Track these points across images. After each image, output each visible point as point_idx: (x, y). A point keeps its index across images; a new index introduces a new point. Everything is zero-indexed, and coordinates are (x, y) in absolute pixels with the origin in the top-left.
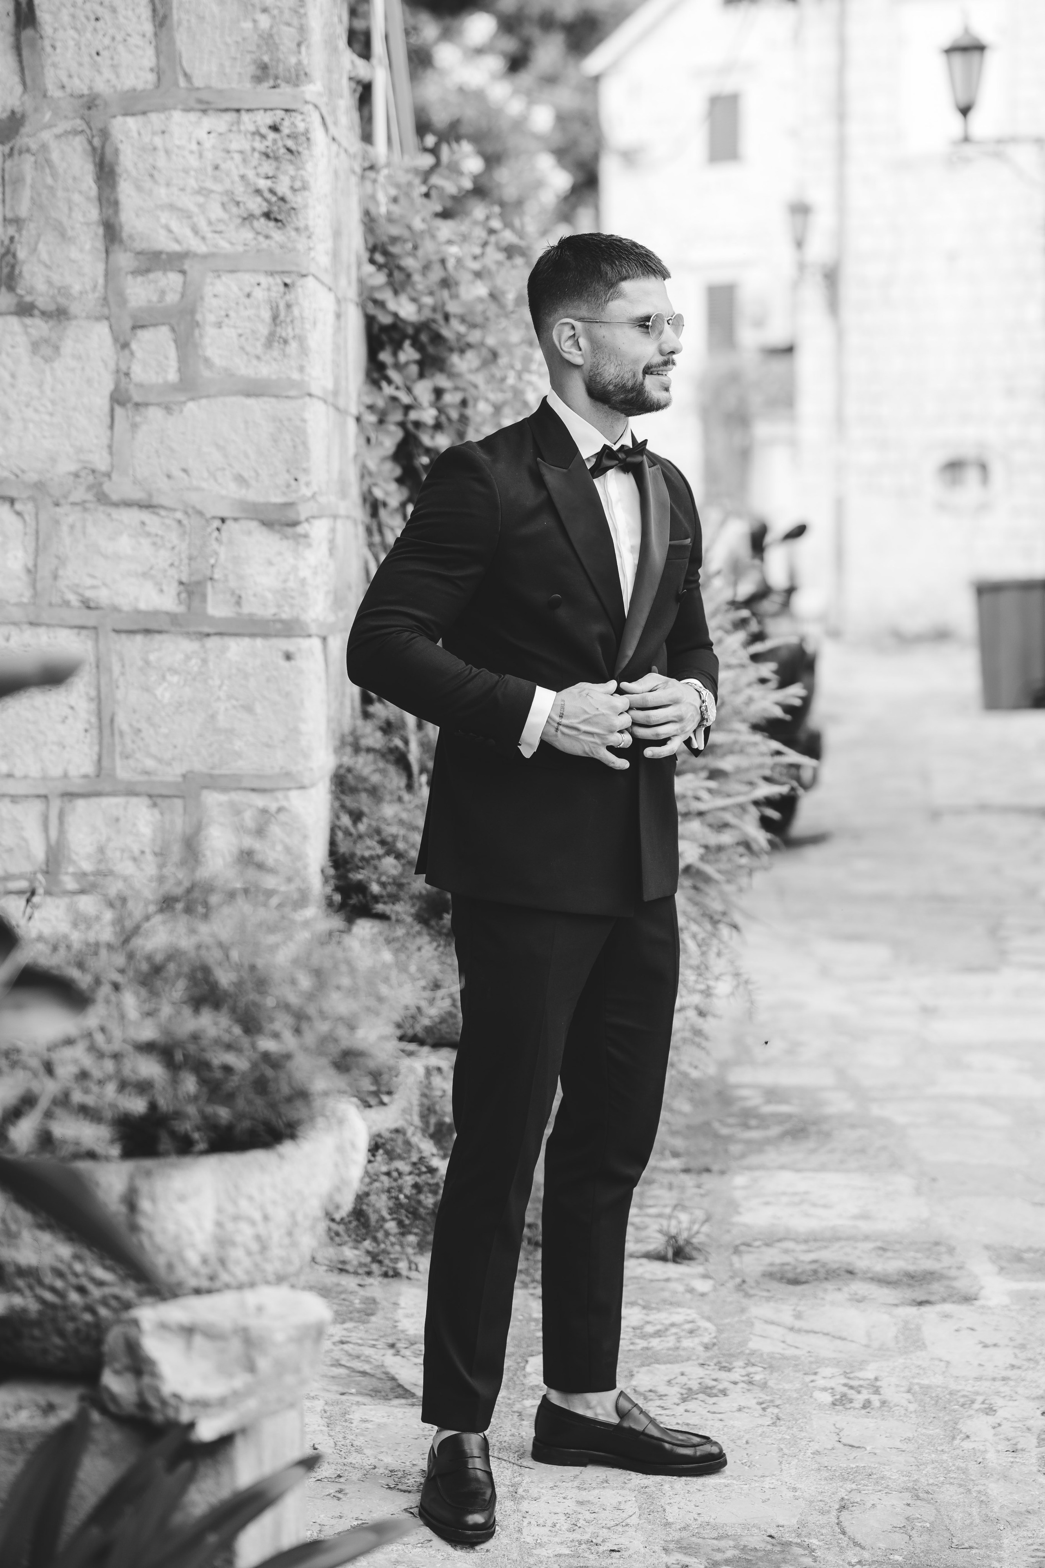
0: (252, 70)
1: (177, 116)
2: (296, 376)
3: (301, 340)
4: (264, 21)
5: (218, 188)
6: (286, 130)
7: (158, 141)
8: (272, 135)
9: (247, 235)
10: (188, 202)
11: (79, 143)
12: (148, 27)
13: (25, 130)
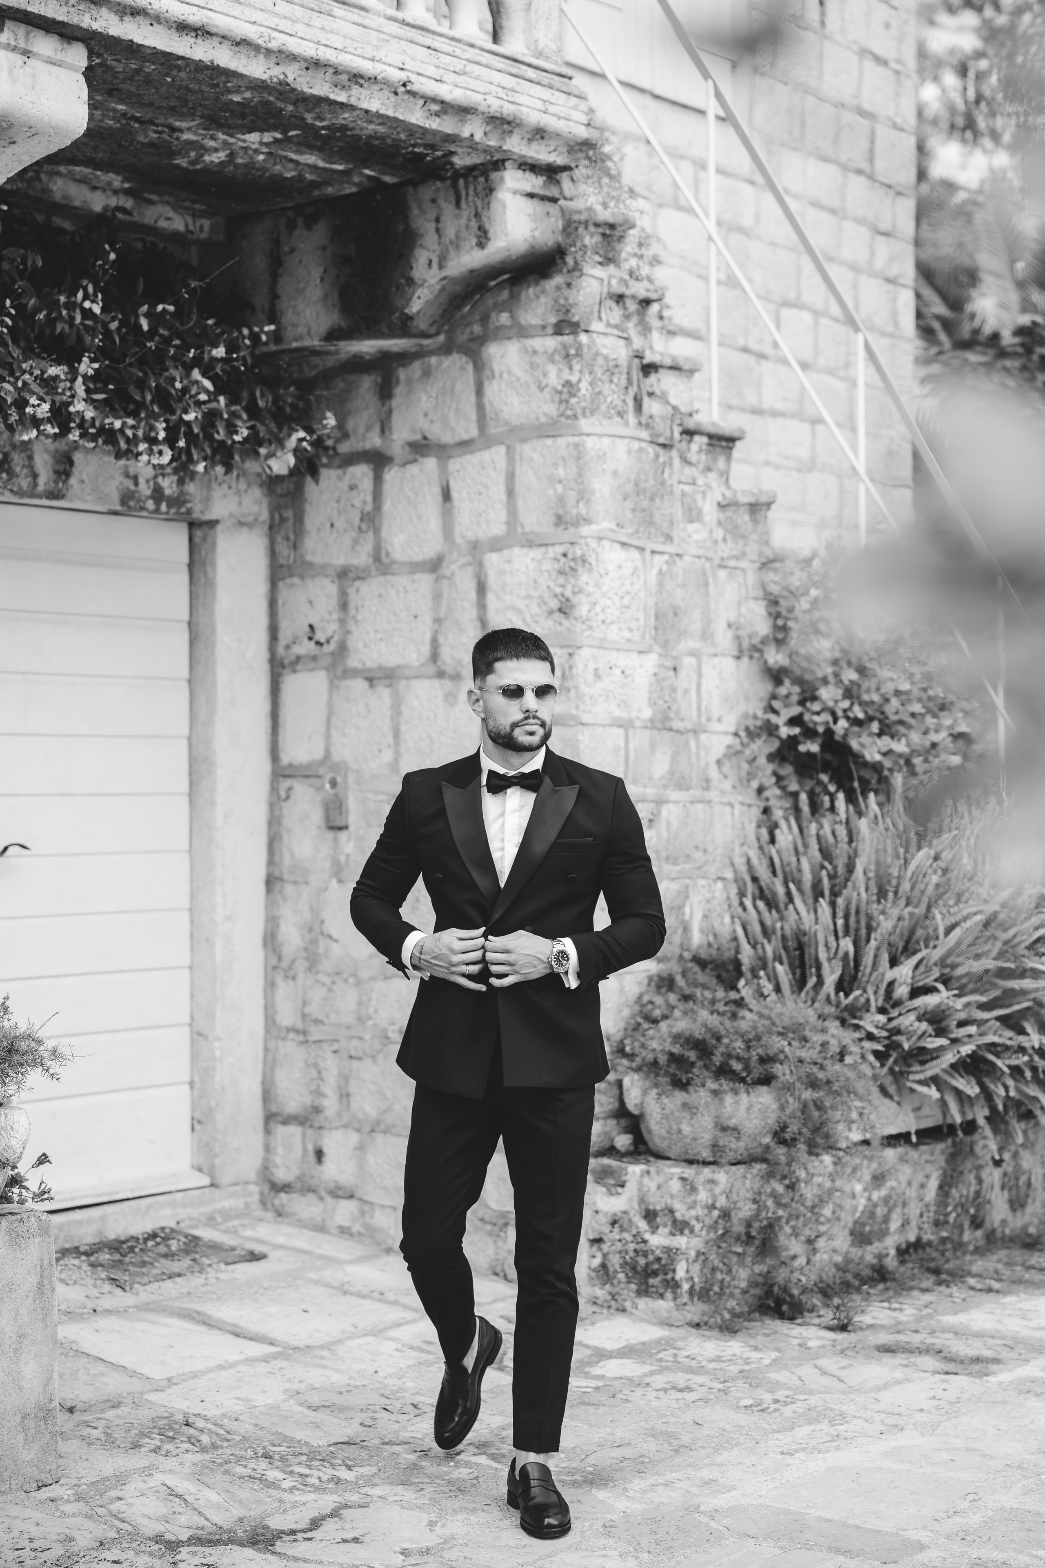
0: (553, 519)
1: (517, 551)
2: (574, 712)
3: (576, 688)
4: (560, 488)
5: (535, 594)
6: (570, 556)
7: (507, 567)
8: (563, 560)
9: (550, 623)
10: (521, 604)
11: (470, 571)
12: (504, 497)
13: (444, 564)
